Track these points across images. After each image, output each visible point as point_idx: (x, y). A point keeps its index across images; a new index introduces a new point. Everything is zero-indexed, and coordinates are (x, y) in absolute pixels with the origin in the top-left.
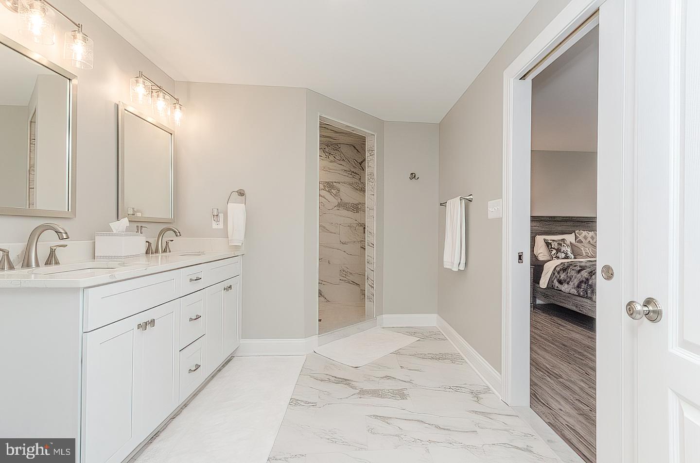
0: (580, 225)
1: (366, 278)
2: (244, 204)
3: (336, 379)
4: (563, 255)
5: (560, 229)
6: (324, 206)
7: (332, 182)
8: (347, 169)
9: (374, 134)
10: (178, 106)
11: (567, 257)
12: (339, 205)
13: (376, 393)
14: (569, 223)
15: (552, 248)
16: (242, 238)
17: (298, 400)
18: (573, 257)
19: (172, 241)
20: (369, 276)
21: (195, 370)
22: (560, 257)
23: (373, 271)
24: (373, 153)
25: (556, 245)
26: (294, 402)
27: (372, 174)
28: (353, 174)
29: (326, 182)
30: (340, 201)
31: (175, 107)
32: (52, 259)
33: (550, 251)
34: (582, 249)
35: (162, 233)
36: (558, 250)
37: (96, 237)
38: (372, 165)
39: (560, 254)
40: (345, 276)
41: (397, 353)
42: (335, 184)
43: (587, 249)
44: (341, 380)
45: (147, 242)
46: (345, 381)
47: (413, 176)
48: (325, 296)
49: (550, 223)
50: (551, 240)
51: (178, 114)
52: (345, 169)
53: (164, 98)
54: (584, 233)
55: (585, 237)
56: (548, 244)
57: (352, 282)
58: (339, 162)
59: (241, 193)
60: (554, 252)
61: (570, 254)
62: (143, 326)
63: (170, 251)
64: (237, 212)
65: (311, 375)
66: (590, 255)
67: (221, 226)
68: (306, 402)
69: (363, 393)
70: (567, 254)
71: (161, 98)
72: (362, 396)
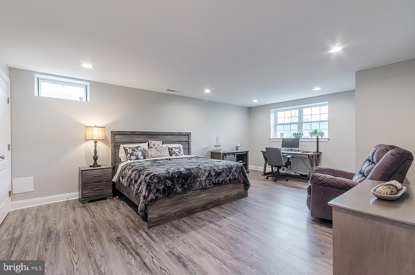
0: (152, 137)
4: (135, 157)
5: (139, 139)
11: (137, 159)
14: (144, 136)
15: (128, 153)
18: (142, 158)
22: (132, 159)
25: (131, 150)
33: (127, 155)
34: (149, 152)
36: (132, 154)
39: (132, 157)
43: (152, 152)
49: (131, 136)
50: (128, 148)
54: (154, 142)
55: (154, 145)
56: (126, 150)
60: (129, 155)
61: (140, 156)
66: (153, 156)
70: (138, 156)
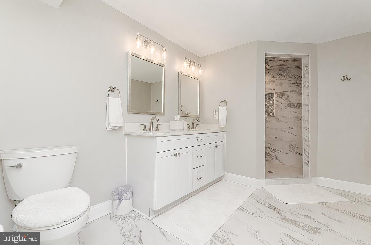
1: (303, 150)
2: (226, 107)
3: (269, 205)
6: (278, 106)
7: (284, 92)
8: (294, 82)
9: (308, 55)
10: (200, 67)
12: (288, 105)
13: (294, 223)
16: (225, 123)
17: (244, 208)
19: (198, 124)
20: (306, 149)
21: (199, 179)
23: (308, 146)
24: (308, 68)
26: (241, 209)
27: (307, 82)
28: (298, 85)
29: (280, 92)
30: (288, 103)
31: (199, 68)
32: (157, 129)
35: (194, 121)
37: (171, 122)
38: (307, 76)
40: (293, 149)
41: (324, 204)
42: (285, 93)
44: (272, 207)
45: (187, 124)
46: (276, 209)
47: (346, 78)
48: (279, 159)
51: (200, 71)
52: (292, 82)
53: (194, 66)
57: (298, 153)
58: (288, 79)
59: (225, 102)
62: (176, 155)
63: (197, 129)
64: (223, 110)
65: (256, 198)
67: (217, 118)
68: (248, 211)
69: (285, 219)
71: (193, 66)
72: (283, 221)
